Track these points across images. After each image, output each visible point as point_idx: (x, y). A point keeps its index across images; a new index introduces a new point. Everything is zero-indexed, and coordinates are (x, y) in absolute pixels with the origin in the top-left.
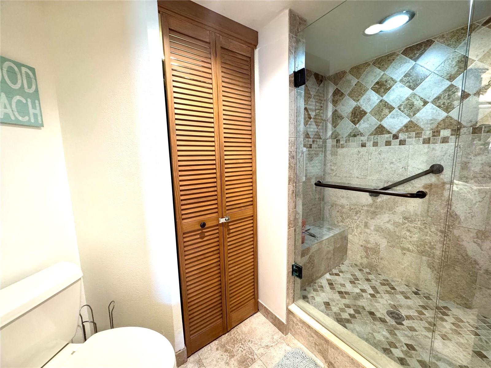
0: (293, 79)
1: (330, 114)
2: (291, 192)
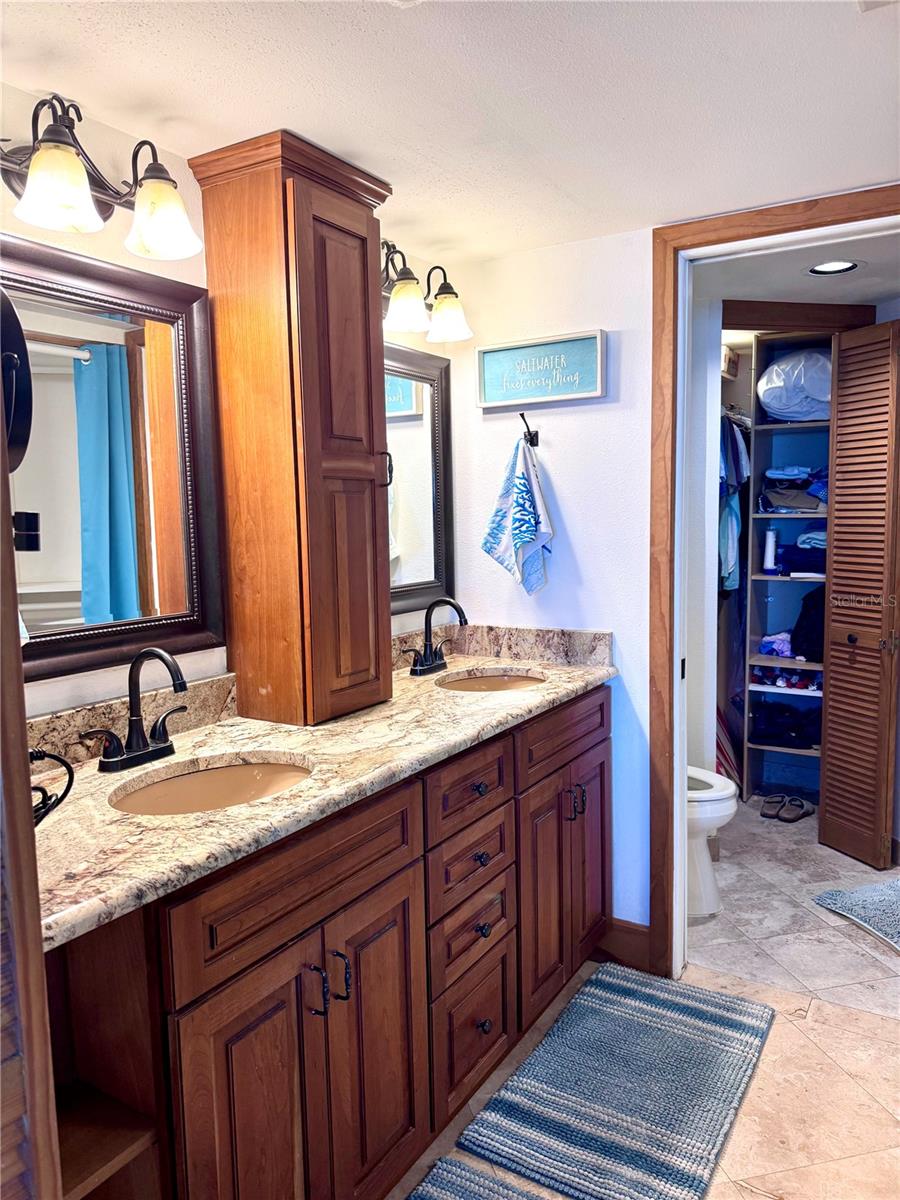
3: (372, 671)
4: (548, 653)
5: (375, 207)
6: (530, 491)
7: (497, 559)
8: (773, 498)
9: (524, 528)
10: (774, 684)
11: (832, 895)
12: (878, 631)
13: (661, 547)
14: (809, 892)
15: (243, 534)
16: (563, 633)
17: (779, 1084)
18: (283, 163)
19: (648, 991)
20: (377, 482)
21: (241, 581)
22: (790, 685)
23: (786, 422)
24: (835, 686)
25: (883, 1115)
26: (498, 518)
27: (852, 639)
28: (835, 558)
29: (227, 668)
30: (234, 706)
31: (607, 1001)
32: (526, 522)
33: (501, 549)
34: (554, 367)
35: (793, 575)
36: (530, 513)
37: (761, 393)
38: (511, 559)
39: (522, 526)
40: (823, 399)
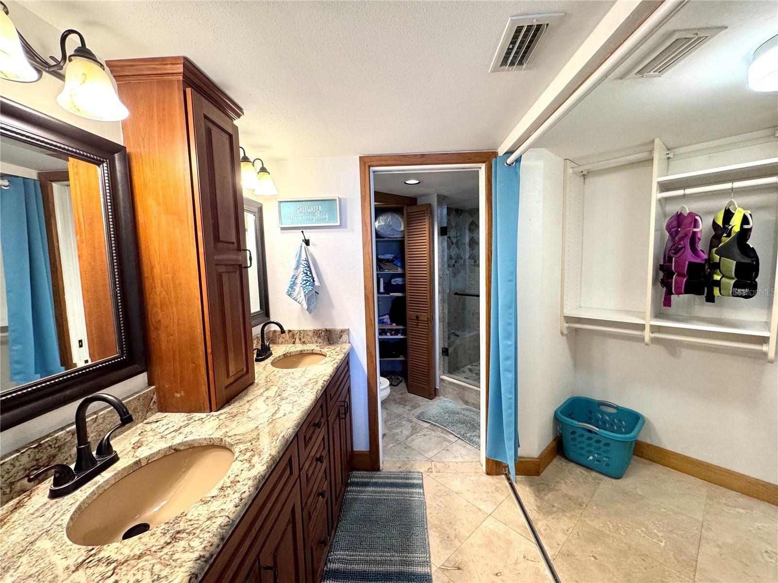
0: (440, 231)
1: (467, 240)
2: (440, 300)
3: (245, 369)
4: (320, 340)
5: (235, 120)
6: (309, 267)
7: (294, 299)
8: (382, 265)
9: (308, 284)
10: (386, 335)
11: (422, 414)
12: (426, 314)
13: (369, 291)
14: (413, 415)
15: (158, 300)
16: (326, 330)
17: (435, 508)
18: (183, 77)
19: (374, 480)
20: (243, 266)
21: (157, 329)
22: (391, 335)
23: (384, 238)
24: (411, 335)
25: (474, 508)
26: (294, 279)
27: (417, 317)
28: (409, 288)
29: (148, 384)
30: (155, 406)
31: (359, 492)
32: (309, 281)
33: (295, 294)
34: (316, 211)
35: (391, 294)
36: (310, 277)
37: (377, 227)
38: (302, 298)
39: (307, 283)
40: (398, 230)
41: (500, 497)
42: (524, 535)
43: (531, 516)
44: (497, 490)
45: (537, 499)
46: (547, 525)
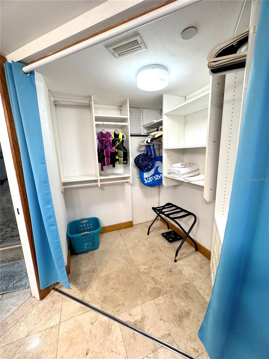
25: (48, 331)
41: (58, 306)
42: (84, 312)
43: (79, 298)
44: (54, 303)
45: (77, 286)
46: (89, 295)
